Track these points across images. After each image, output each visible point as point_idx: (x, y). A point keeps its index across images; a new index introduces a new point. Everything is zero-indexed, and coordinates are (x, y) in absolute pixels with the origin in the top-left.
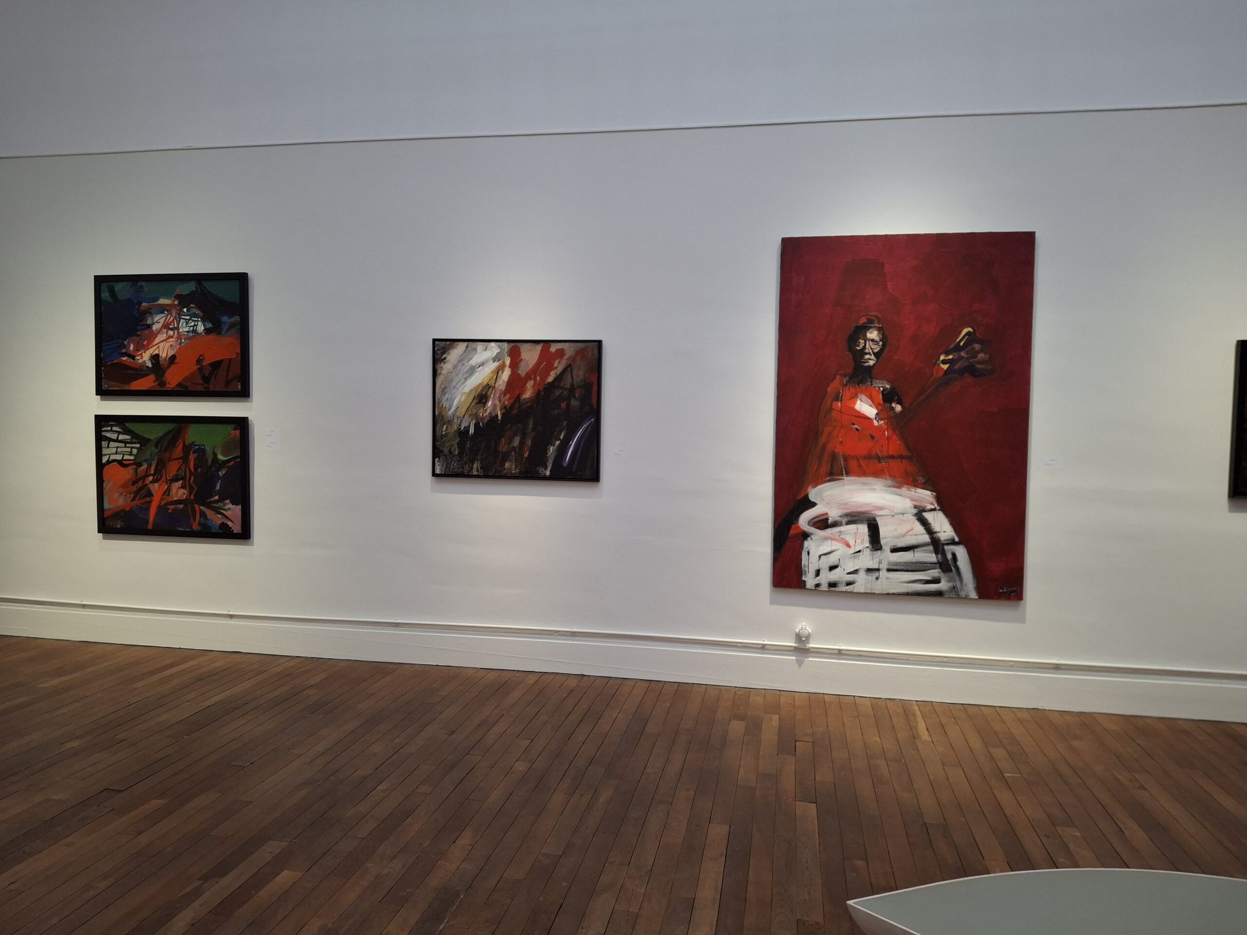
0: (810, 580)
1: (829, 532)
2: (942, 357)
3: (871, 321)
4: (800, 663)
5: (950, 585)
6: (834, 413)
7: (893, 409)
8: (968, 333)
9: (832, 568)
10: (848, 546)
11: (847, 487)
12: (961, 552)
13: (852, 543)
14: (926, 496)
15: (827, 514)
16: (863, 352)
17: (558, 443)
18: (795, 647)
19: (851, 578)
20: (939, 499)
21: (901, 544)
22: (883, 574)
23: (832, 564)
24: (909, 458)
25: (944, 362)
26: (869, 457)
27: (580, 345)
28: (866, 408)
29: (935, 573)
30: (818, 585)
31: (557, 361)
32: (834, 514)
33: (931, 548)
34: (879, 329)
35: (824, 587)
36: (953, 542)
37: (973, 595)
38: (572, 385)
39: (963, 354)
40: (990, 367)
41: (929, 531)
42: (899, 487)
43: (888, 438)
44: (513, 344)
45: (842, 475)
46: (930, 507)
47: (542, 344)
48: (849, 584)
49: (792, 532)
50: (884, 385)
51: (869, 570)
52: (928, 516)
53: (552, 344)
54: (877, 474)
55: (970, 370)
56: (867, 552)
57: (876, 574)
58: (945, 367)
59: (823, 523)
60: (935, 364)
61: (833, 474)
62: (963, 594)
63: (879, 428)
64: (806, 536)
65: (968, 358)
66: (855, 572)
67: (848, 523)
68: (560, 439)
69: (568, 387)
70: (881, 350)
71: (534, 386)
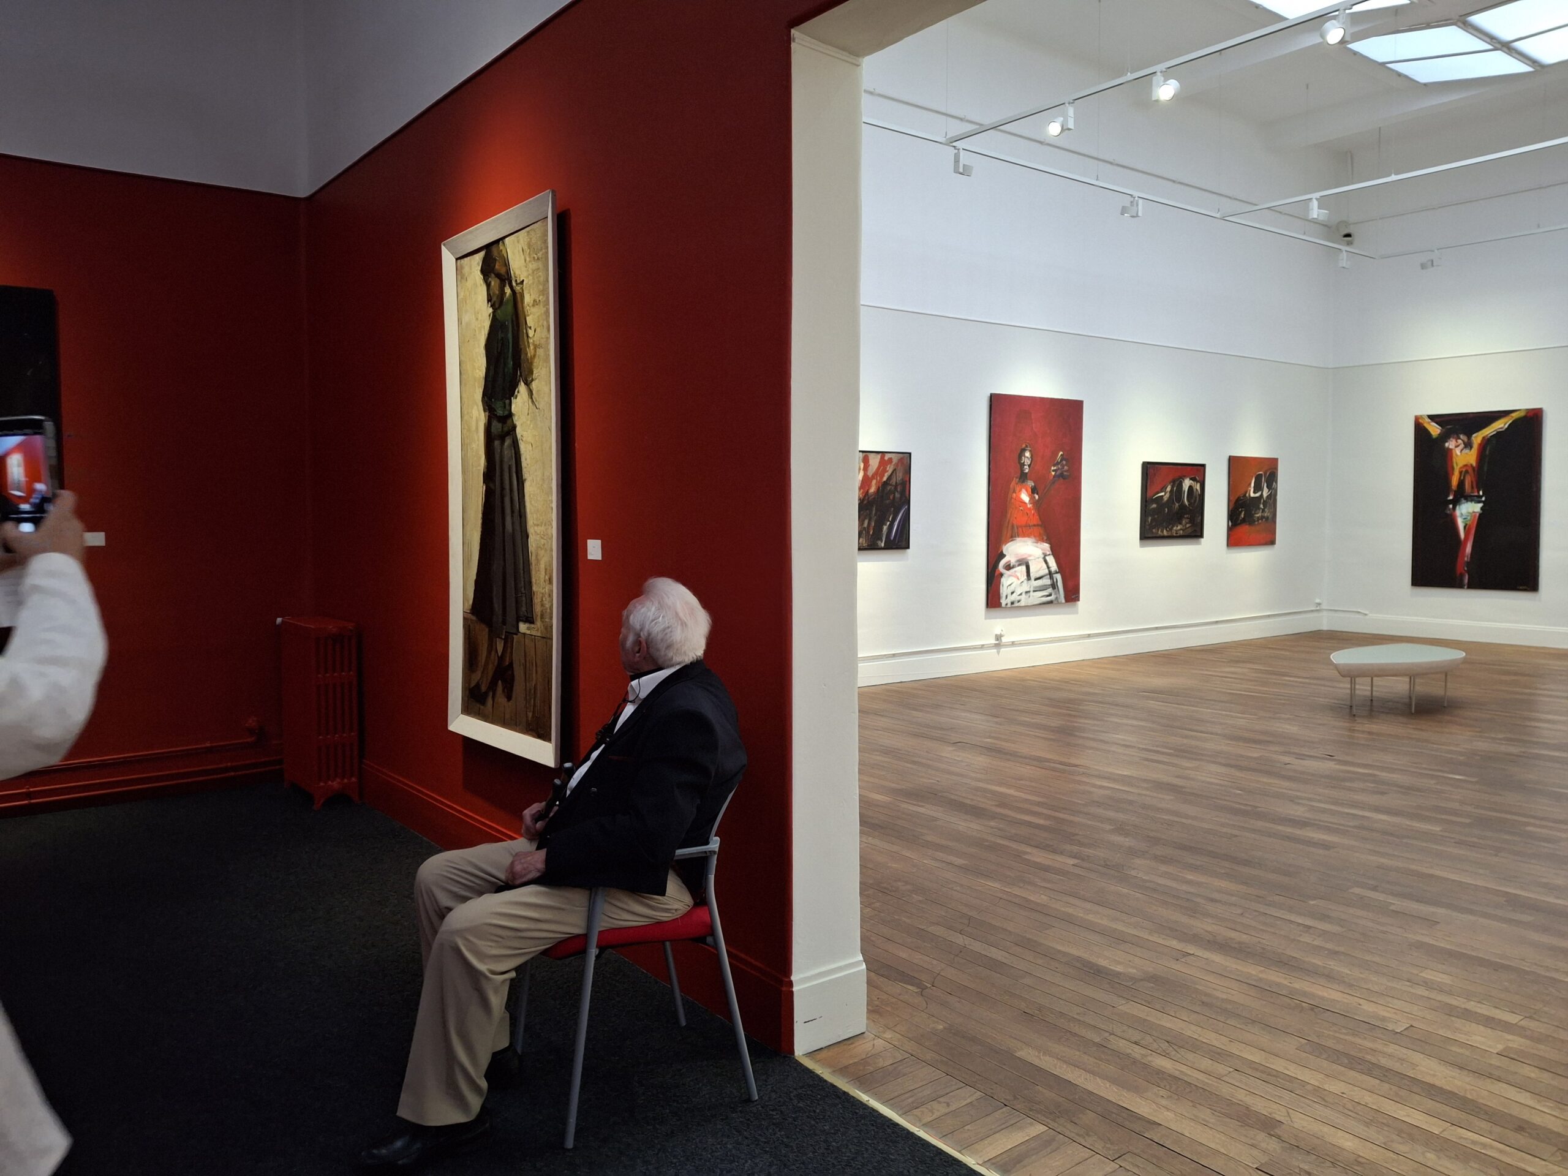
0: (1003, 602)
1: (1012, 571)
2: (1052, 468)
3: (1027, 446)
4: (998, 653)
5: (1055, 596)
6: (1013, 500)
7: (1034, 497)
8: (1061, 455)
9: (1012, 593)
10: (1018, 579)
11: (1018, 544)
12: (1058, 577)
13: (1020, 577)
14: (1047, 546)
15: (1010, 561)
16: (1023, 465)
17: (888, 523)
18: (995, 644)
19: (1019, 598)
20: (1052, 549)
21: (1038, 576)
22: (1032, 593)
23: (1012, 591)
24: (1041, 526)
25: (1053, 471)
26: (1026, 526)
27: (901, 455)
28: (1025, 497)
29: (1050, 590)
30: (1007, 604)
31: (889, 466)
32: (1013, 561)
33: (1048, 576)
34: (1030, 451)
35: (1009, 605)
36: (1057, 573)
37: (1063, 601)
38: (896, 483)
39: (1059, 466)
40: (1068, 474)
41: (1048, 567)
42: (1037, 543)
43: (1034, 514)
44: (865, 454)
45: (1016, 537)
46: (1048, 553)
47: (880, 454)
48: (1019, 601)
49: (996, 574)
50: (1031, 484)
51: (1027, 592)
52: (1047, 558)
53: (886, 454)
54: (1028, 536)
55: (1062, 475)
56: (1025, 582)
57: (1028, 594)
58: (1053, 473)
59: (1008, 567)
60: (1050, 472)
61: (1012, 537)
62: (1060, 601)
63: (1030, 509)
64: (1001, 575)
65: (1062, 469)
66: (1021, 594)
67: (1019, 565)
68: (889, 521)
69: (894, 484)
70: (1030, 464)
71: (876, 484)
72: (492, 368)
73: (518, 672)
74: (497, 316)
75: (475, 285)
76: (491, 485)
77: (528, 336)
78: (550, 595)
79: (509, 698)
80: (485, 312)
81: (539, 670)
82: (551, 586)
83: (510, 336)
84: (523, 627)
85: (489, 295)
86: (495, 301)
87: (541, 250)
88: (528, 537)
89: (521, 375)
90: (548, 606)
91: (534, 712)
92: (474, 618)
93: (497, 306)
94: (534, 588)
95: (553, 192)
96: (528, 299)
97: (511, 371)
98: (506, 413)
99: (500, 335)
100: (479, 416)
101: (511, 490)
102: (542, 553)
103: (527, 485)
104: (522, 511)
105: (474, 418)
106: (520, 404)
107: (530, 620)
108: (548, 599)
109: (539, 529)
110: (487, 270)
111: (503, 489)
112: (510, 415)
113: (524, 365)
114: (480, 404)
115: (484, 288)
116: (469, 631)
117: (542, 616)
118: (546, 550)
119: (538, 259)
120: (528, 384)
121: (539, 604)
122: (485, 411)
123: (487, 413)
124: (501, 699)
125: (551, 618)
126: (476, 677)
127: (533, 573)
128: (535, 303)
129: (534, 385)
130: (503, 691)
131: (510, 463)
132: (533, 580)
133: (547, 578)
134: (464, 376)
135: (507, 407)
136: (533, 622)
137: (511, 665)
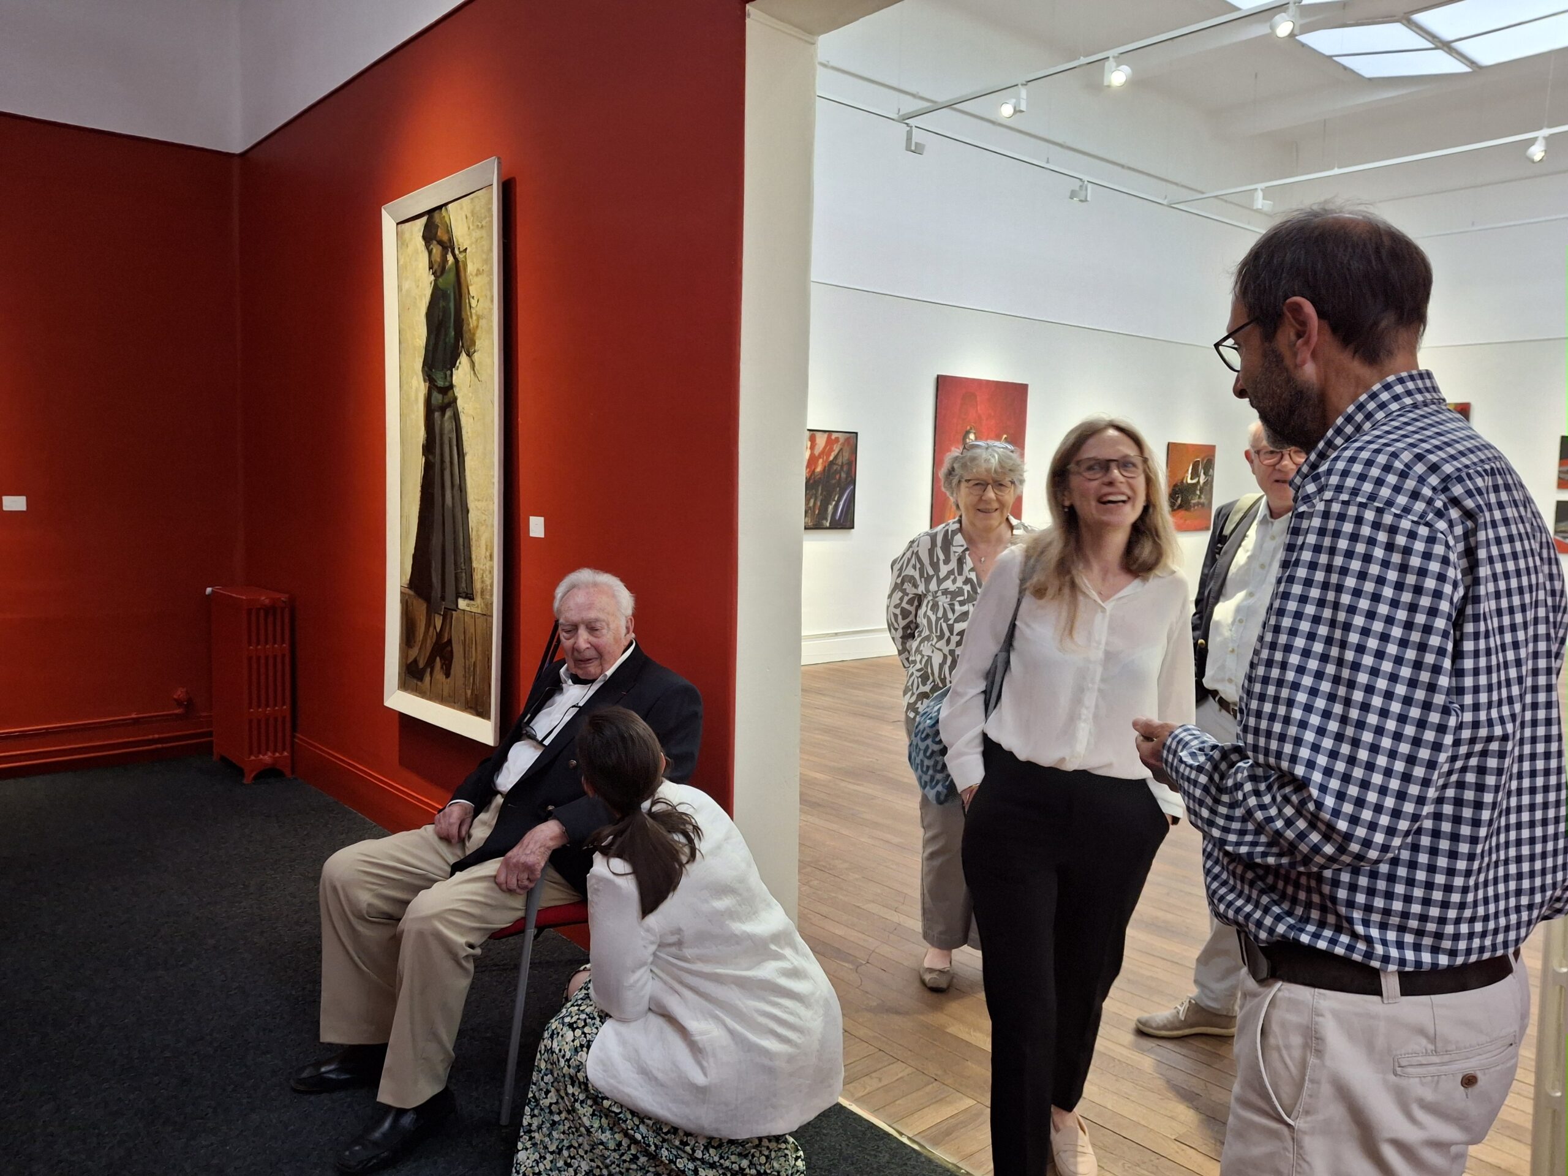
17: (834, 503)
27: (846, 435)
31: (835, 445)
38: (843, 463)
44: (812, 432)
47: (827, 434)
53: (833, 433)
68: (834, 500)
69: (840, 464)
71: (822, 464)
72: (433, 337)
73: (457, 649)
74: (440, 285)
75: (416, 251)
76: (431, 457)
77: (470, 307)
78: (491, 572)
79: (448, 675)
80: (426, 281)
81: (479, 648)
82: (491, 563)
83: (452, 305)
84: (462, 604)
85: (430, 262)
86: (438, 270)
87: (485, 218)
88: (468, 511)
89: (463, 346)
90: (488, 582)
91: (473, 690)
92: (411, 593)
93: (438, 274)
94: (474, 565)
95: (499, 158)
96: (471, 268)
97: (452, 341)
98: (447, 384)
99: (442, 304)
100: (419, 387)
101: (452, 463)
102: (483, 528)
103: (468, 459)
104: (463, 485)
105: (414, 388)
106: (461, 375)
107: (470, 597)
108: (489, 576)
109: (480, 505)
110: (429, 235)
111: (442, 461)
112: (451, 387)
113: (466, 336)
114: (420, 373)
115: (426, 254)
116: (407, 608)
117: (482, 593)
118: (487, 526)
119: (482, 227)
120: (469, 355)
121: (479, 581)
122: (425, 381)
123: (427, 384)
124: (439, 675)
125: (492, 595)
126: (414, 653)
127: (473, 549)
128: (479, 273)
129: (476, 356)
130: (442, 668)
131: (450, 435)
132: (473, 557)
133: (488, 554)
134: (403, 345)
135: (448, 378)
136: (472, 599)
137: (450, 641)
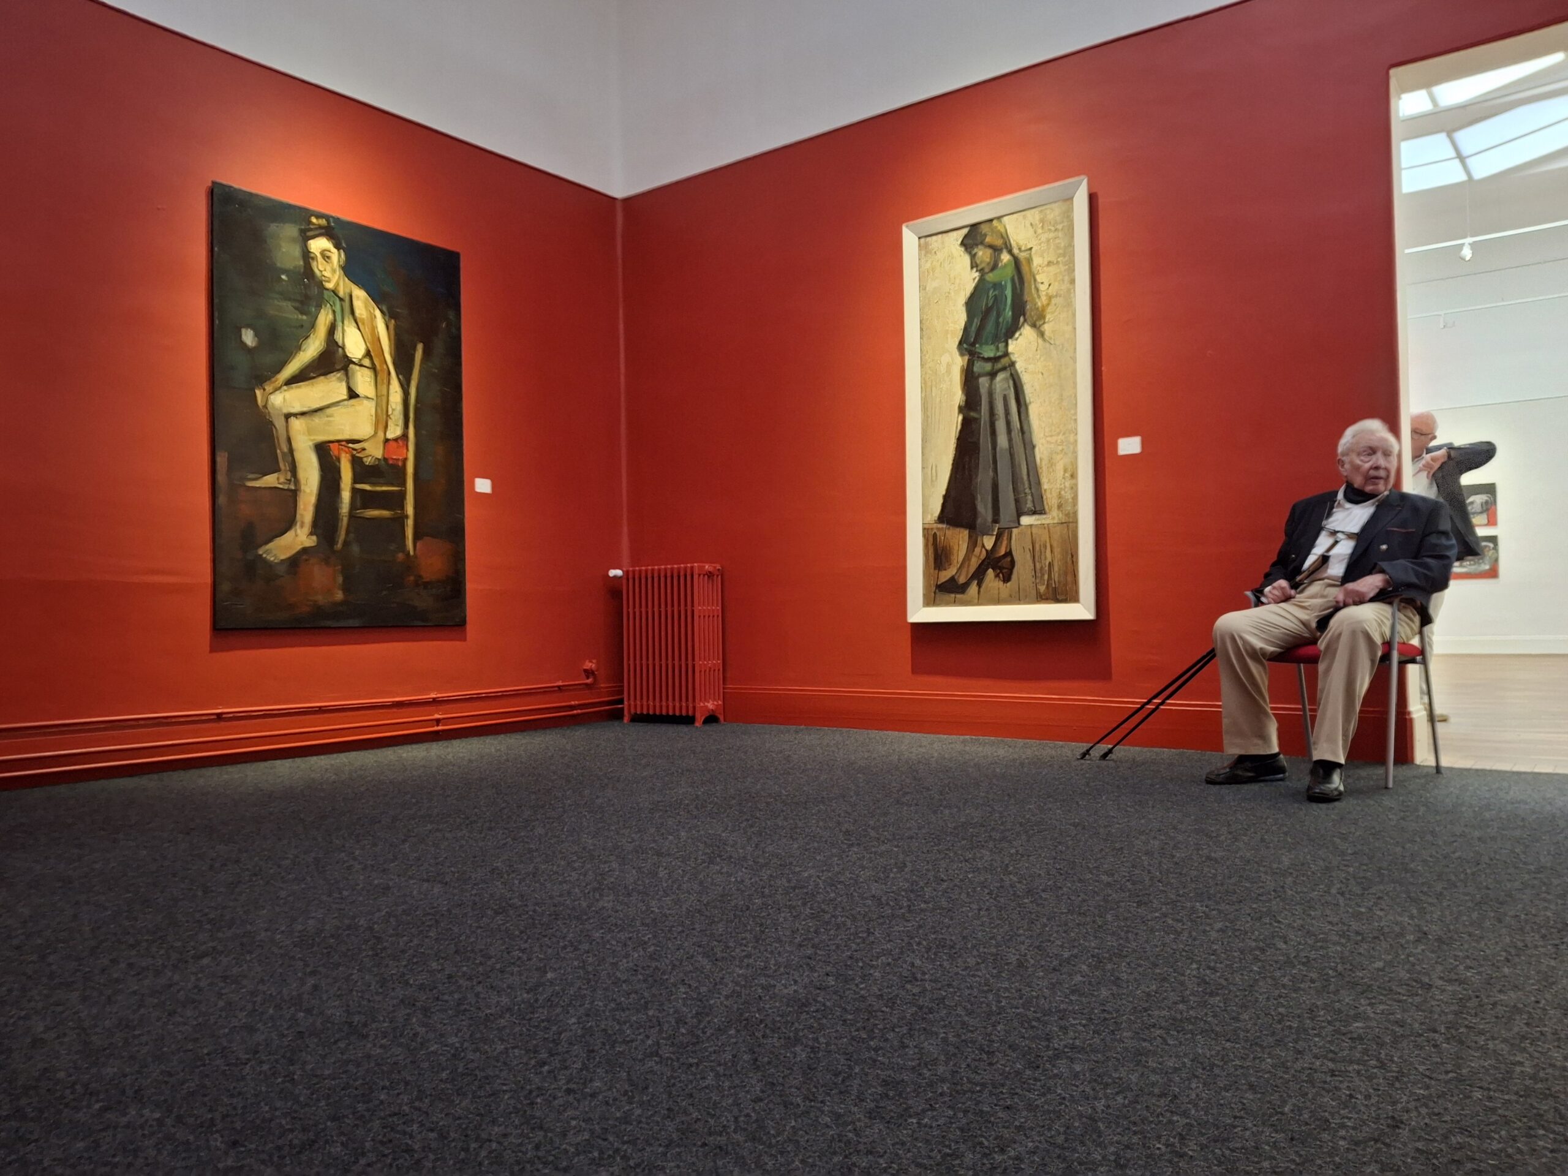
73: (1021, 557)
74: (989, 279)
75: (951, 257)
76: (973, 413)
77: (1040, 291)
78: (1075, 488)
79: (1007, 580)
81: (1058, 549)
82: (1074, 481)
83: (1009, 293)
84: (1025, 520)
85: (973, 262)
86: (984, 267)
87: (1061, 223)
88: (1034, 447)
89: (1025, 321)
90: (1070, 496)
91: (1048, 586)
92: (942, 526)
93: (987, 271)
94: (1045, 486)
95: (1088, 176)
96: (1039, 262)
97: (1009, 319)
98: (999, 353)
99: (991, 293)
100: (953, 361)
101: (1007, 413)
102: (1058, 457)
103: (1032, 407)
104: (1025, 428)
105: (945, 363)
107: (1038, 510)
108: (1070, 492)
109: (1053, 439)
110: (971, 243)
111: (992, 415)
112: (1006, 355)
113: (1031, 313)
114: (956, 351)
115: (966, 258)
116: (935, 540)
117: (1061, 506)
118: (1069, 451)
119: (1056, 230)
120: (1035, 327)
121: (1054, 497)
122: (962, 355)
123: (966, 357)
125: (1076, 505)
126: (952, 572)
127: (1044, 474)
128: (1051, 264)
130: (997, 576)
131: (1006, 393)
132: (1044, 480)
133: (1069, 476)
134: (926, 332)
135: (1001, 349)
136: (1045, 513)
137: (1009, 553)
